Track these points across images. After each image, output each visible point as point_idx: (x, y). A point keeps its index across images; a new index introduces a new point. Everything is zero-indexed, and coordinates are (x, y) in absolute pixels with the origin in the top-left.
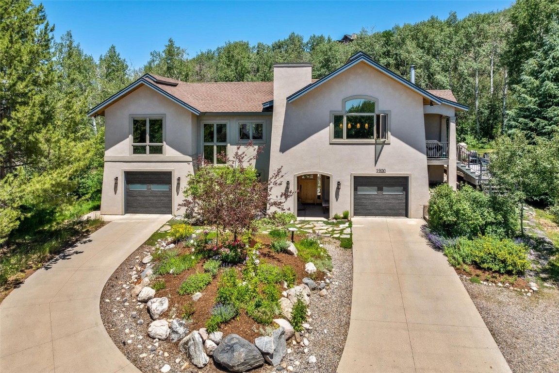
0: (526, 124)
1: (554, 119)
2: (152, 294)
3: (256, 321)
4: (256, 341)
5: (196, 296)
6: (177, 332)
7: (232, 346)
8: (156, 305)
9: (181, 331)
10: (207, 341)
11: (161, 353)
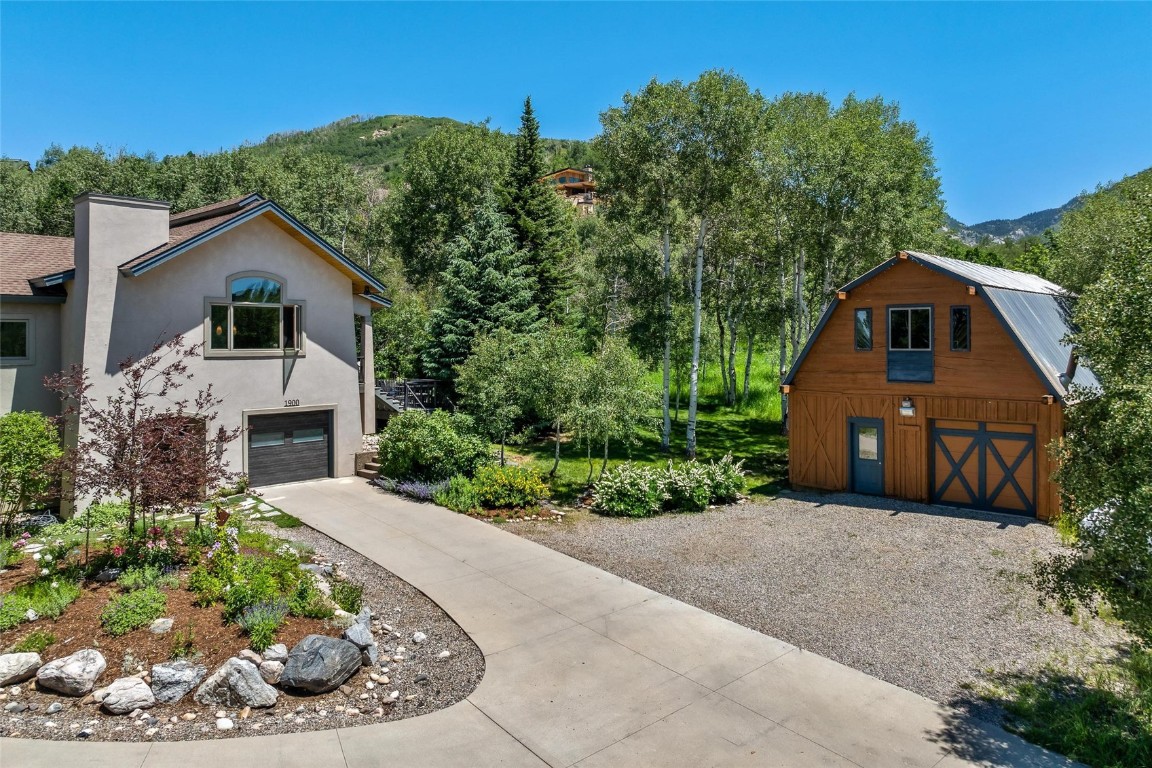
0: (465, 327)
1: (501, 320)
2: (34, 658)
3: (316, 617)
4: (349, 633)
5: (162, 624)
6: (178, 683)
7: (316, 653)
8: (78, 666)
9: (188, 675)
10: (264, 664)
11: (175, 719)
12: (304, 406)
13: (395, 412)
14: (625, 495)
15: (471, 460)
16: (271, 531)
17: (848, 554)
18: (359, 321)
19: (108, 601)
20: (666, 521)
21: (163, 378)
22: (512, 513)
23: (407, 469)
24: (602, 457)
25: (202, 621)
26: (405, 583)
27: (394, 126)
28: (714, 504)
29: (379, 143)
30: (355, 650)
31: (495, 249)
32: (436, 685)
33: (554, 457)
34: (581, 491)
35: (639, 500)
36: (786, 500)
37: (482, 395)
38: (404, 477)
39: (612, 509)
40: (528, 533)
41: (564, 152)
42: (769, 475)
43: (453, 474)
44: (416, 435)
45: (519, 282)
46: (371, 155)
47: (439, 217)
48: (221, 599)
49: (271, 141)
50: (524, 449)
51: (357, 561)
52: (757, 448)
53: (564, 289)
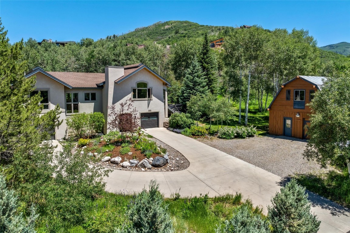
0: (189, 92)
1: (198, 90)
2: (109, 157)
3: (158, 154)
4: (164, 157)
5: (130, 153)
6: (134, 163)
7: (158, 160)
8: (118, 159)
9: (136, 162)
10: (149, 161)
11: (134, 169)
12: (153, 111)
13: (173, 113)
14: (225, 134)
15: (190, 124)
16: (147, 138)
17: (276, 149)
18: (164, 90)
19: (120, 149)
20: (235, 140)
21: (128, 107)
22: (199, 137)
23: (175, 126)
24: (221, 124)
25: (137, 153)
26: (175, 149)
27: (172, 24)
28: (248, 137)
29: (167, 29)
30: (166, 160)
31: (197, 72)
32: (180, 167)
33: (210, 124)
34: (216, 133)
35: (229, 135)
36: (267, 137)
37: (193, 110)
38: (174, 128)
39: (222, 137)
40: (202, 141)
41: (222, 31)
42: (265, 131)
43: (185, 128)
44: (177, 118)
45: (203, 81)
46: (165, 33)
47: (183, 63)
48: (140, 150)
49: (137, 30)
50: (203, 122)
51: (165, 145)
52: (264, 124)
53: (215, 82)
